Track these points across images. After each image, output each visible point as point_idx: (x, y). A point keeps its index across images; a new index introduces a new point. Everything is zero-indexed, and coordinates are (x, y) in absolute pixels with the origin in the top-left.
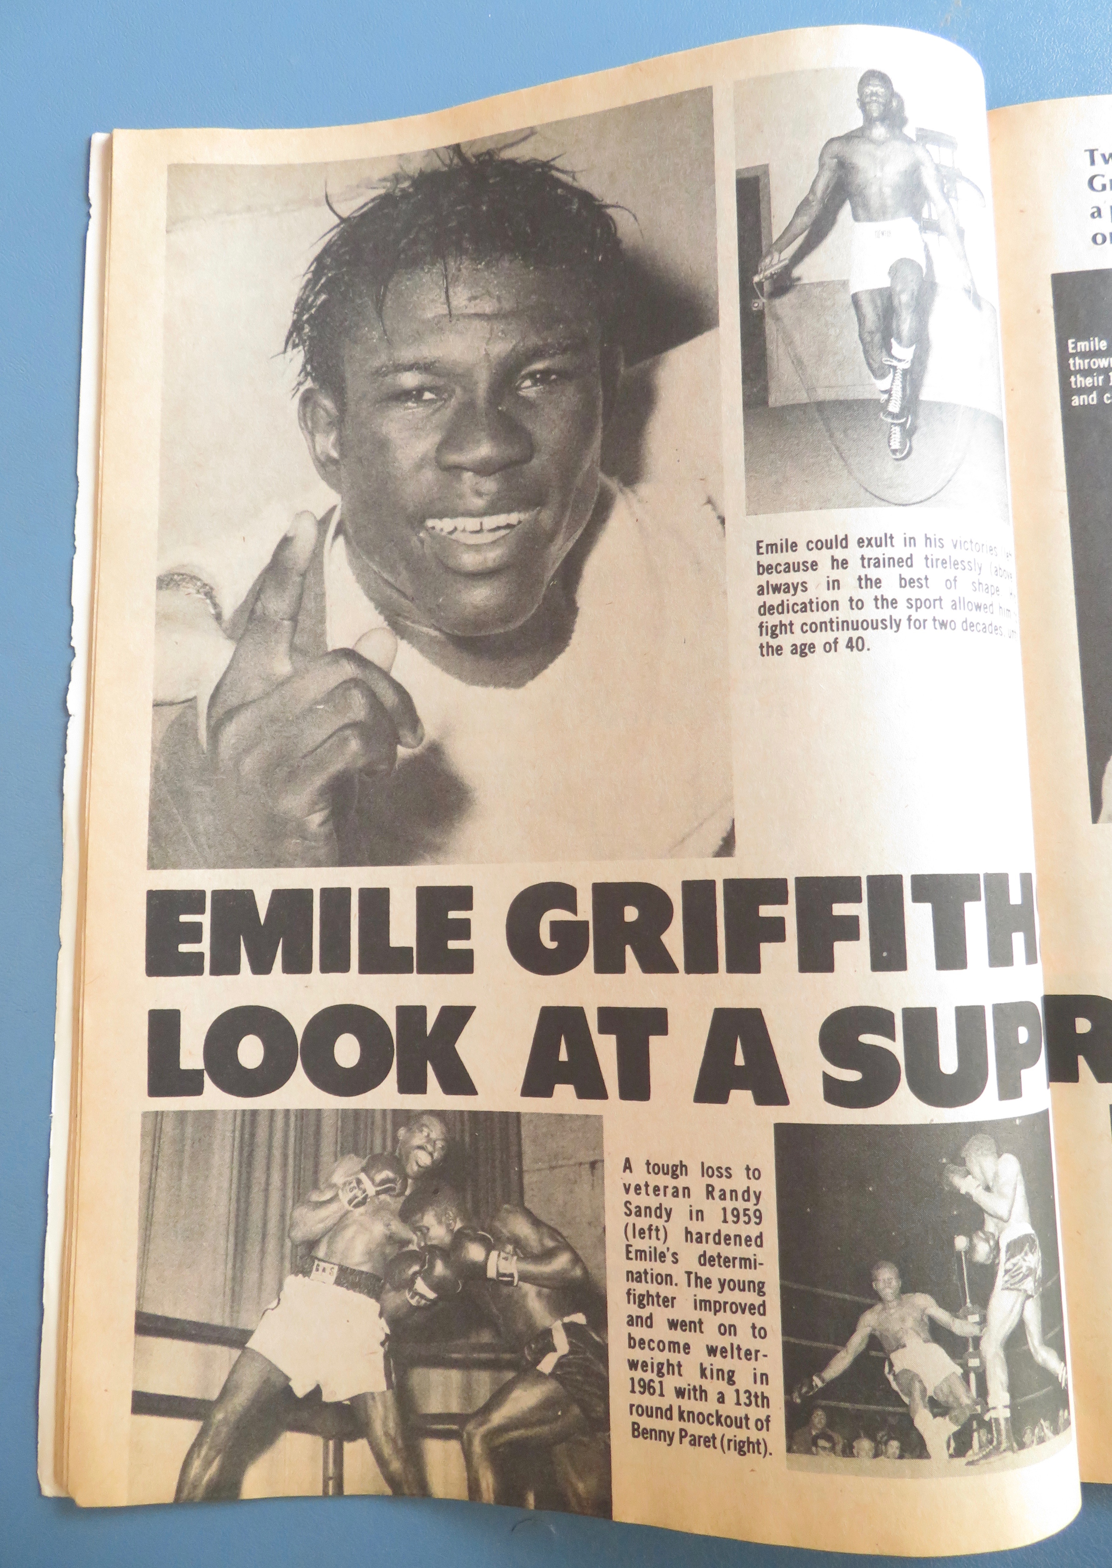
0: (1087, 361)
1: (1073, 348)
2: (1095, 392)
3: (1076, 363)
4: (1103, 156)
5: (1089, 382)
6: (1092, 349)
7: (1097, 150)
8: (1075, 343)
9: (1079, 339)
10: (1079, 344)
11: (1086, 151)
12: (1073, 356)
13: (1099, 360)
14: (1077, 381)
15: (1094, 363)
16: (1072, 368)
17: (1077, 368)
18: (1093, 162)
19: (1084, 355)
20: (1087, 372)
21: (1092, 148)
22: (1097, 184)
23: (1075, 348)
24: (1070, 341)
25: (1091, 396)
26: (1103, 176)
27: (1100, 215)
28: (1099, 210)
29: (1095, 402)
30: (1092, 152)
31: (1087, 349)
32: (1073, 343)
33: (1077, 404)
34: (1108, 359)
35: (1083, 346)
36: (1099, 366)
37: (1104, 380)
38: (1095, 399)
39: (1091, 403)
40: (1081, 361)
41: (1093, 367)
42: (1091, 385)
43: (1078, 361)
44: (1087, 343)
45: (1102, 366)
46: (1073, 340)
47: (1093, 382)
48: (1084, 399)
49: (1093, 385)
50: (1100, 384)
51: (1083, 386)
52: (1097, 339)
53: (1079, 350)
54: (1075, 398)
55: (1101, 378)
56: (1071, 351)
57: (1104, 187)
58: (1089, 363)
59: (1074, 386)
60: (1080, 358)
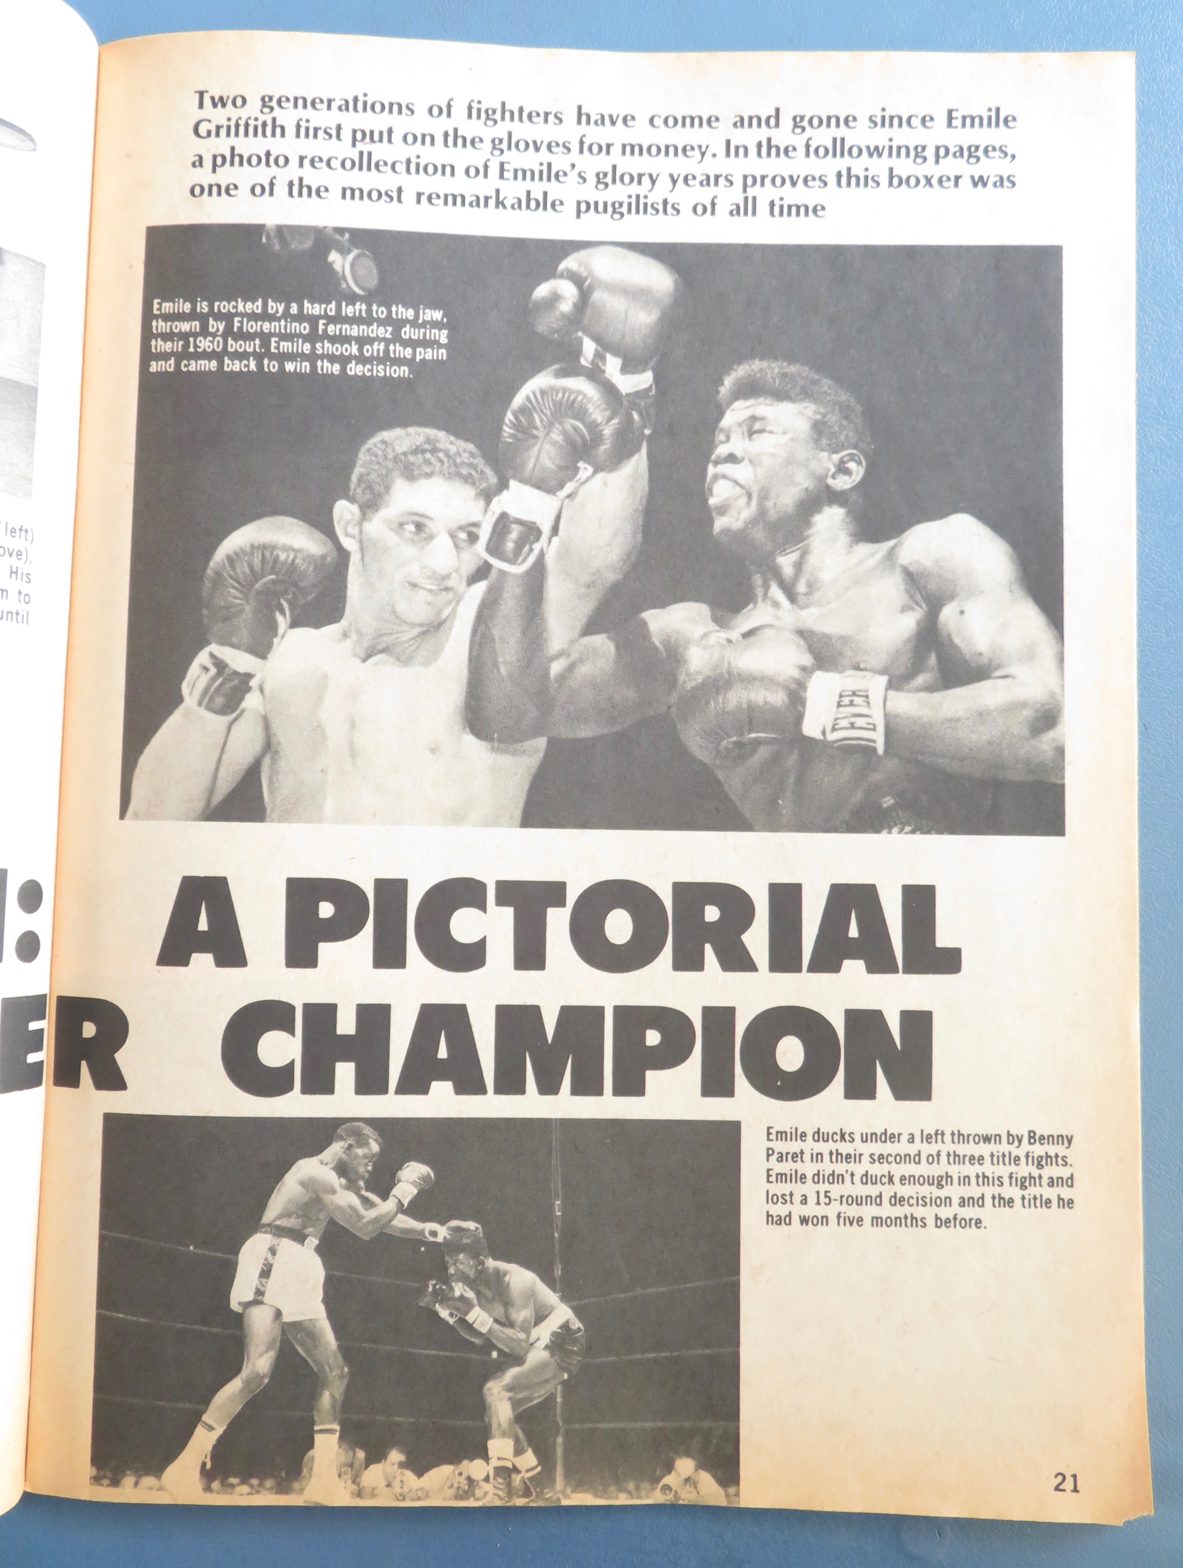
0: (169, 324)
1: (158, 309)
2: (173, 358)
3: (160, 326)
4: (213, 98)
5: (168, 346)
6: (176, 311)
7: (207, 92)
8: (160, 304)
9: (165, 299)
10: (164, 305)
11: (196, 92)
12: (157, 317)
13: (182, 323)
14: (159, 345)
15: (176, 326)
16: (154, 331)
17: (159, 331)
18: (201, 106)
19: (167, 317)
20: (167, 337)
21: (202, 88)
22: (202, 130)
23: (160, 309)
24: (156, 301)
25: (169, 362)
26: (209, 121)
27: (201, 165)
28: (201, 158)
29: (172, 370)
30: (201, 94)
31: (171, 311)
32: (158, 303)
33: (154, 370)
34: (190, 323)
35: (168, 307)
36: (181, 330)
37: (183, 346)
38: (173, 366)
39: (169, 370)
40: (164, 324)
41: (175, 331)
42: (170, 350)
43: (161, 323)
44: (171, 304)
45: (183, 331)
46: (159, 301)
47: (173, 348)
48: (161, 365)
49: (173, 351)
50: (180, 350)
51: (163, 350)
52: (181, 300)
53: (163, 312)
54: (153, 363)
55: (181, 343)
56: (155, 312)
57: (209, 133)
58: (171, 327)
59: (153, 350)
60: (163, 321)
